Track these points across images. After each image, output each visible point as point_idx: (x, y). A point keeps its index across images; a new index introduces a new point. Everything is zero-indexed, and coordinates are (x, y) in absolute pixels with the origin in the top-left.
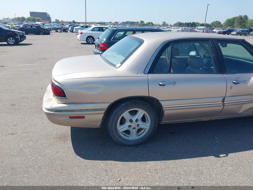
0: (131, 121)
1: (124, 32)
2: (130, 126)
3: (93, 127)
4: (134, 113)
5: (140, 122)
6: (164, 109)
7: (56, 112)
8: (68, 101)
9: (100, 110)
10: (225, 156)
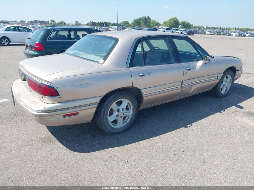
0: (118, 111)
1: (56, 32)
2: (117, 116)
3: (85, 122)
4: (120, 103)
5: (125, 111)
6: (144, 96)
7: (50, 112)
8: (61, 99)
9: (93, 104)
10: (190, 126)
